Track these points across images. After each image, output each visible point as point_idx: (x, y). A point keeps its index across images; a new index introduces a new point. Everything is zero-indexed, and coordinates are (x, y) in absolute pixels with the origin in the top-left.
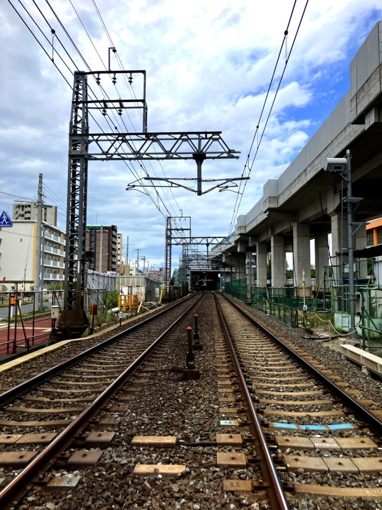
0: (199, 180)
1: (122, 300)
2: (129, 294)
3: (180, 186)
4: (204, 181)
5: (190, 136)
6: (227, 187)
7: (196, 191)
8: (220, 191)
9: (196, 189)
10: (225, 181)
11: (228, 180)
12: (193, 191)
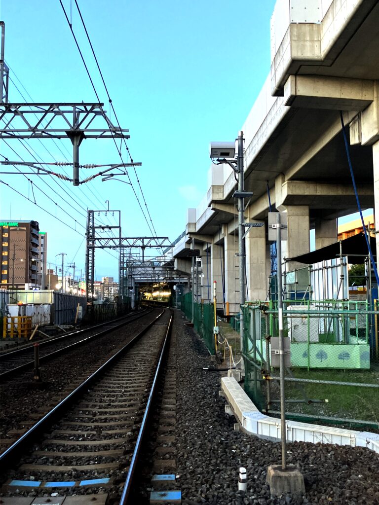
0: (77, 165)
1: (8, 323)
2: (19, 315)
3: (49, 172)
4: (82, 167)
5: (62, 108)
6: (112, 175)
7: (71, 180)
8: (103, 180)
9: (72, 177)
10: (110, 167)
11: (113, 166)
12: (68, 179)
